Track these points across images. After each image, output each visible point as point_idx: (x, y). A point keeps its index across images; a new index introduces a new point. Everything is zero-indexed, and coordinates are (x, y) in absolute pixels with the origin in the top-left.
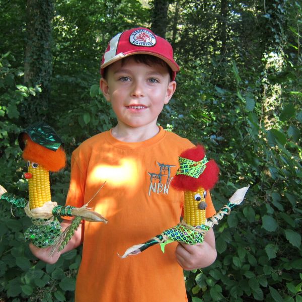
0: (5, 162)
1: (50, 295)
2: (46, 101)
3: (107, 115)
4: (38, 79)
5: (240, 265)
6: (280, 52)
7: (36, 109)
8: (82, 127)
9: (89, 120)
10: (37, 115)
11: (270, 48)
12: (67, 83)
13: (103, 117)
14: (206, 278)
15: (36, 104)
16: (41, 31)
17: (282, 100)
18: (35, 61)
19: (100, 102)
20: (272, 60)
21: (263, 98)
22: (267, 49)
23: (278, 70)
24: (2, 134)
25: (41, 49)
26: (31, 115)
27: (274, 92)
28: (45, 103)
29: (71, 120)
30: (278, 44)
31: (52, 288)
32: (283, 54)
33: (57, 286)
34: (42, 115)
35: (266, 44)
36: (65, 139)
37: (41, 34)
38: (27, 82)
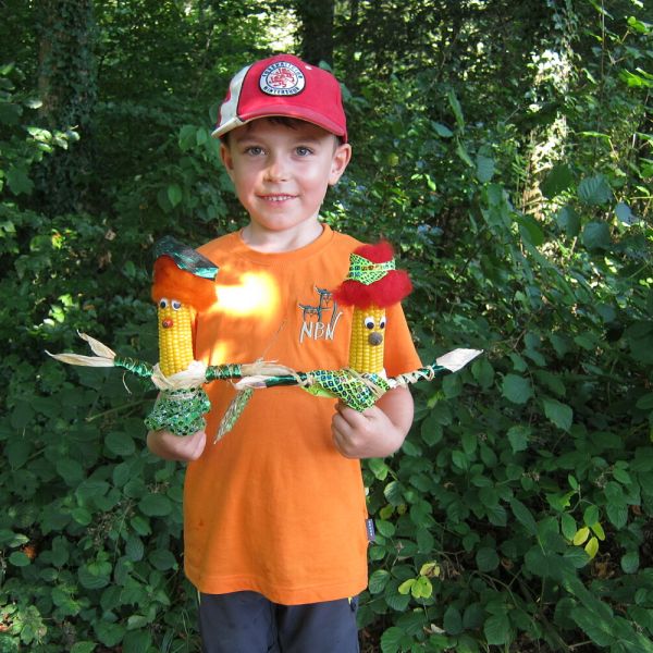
0: (14, 285)
1: (122, 524)
2: (88, 157)
3: (215, 187)
4: (69, 110)
5: (466, 466)
6: (565, 49)
7: (67, 173)
8: (166, 211)
9: (179, 199)
10: (69, 185)
11: (544, 41)
12: (128, 118)
13: (206, 190)
14: (404, 489)
15: (66, 163)
16: (71, 9)
17: (567, 149)
18: (61, 72)
19: (200, 159)
20: (547, 66)
21: (529, 146)
22: (539, 44)
23: (560, 87)
24: (3, 229)
25: (72, 47)
26: (58, 187)
27: (552, 133)
28: (85, 162)
29: (143, 199)
30: (560, 32)
31: (126, 512)
32: (571, 53)
33: (135, 509)
34: (81, 186)
35: (536, 33)
36: (134, 238)
37: (71, 14)
38: (44, 118)
